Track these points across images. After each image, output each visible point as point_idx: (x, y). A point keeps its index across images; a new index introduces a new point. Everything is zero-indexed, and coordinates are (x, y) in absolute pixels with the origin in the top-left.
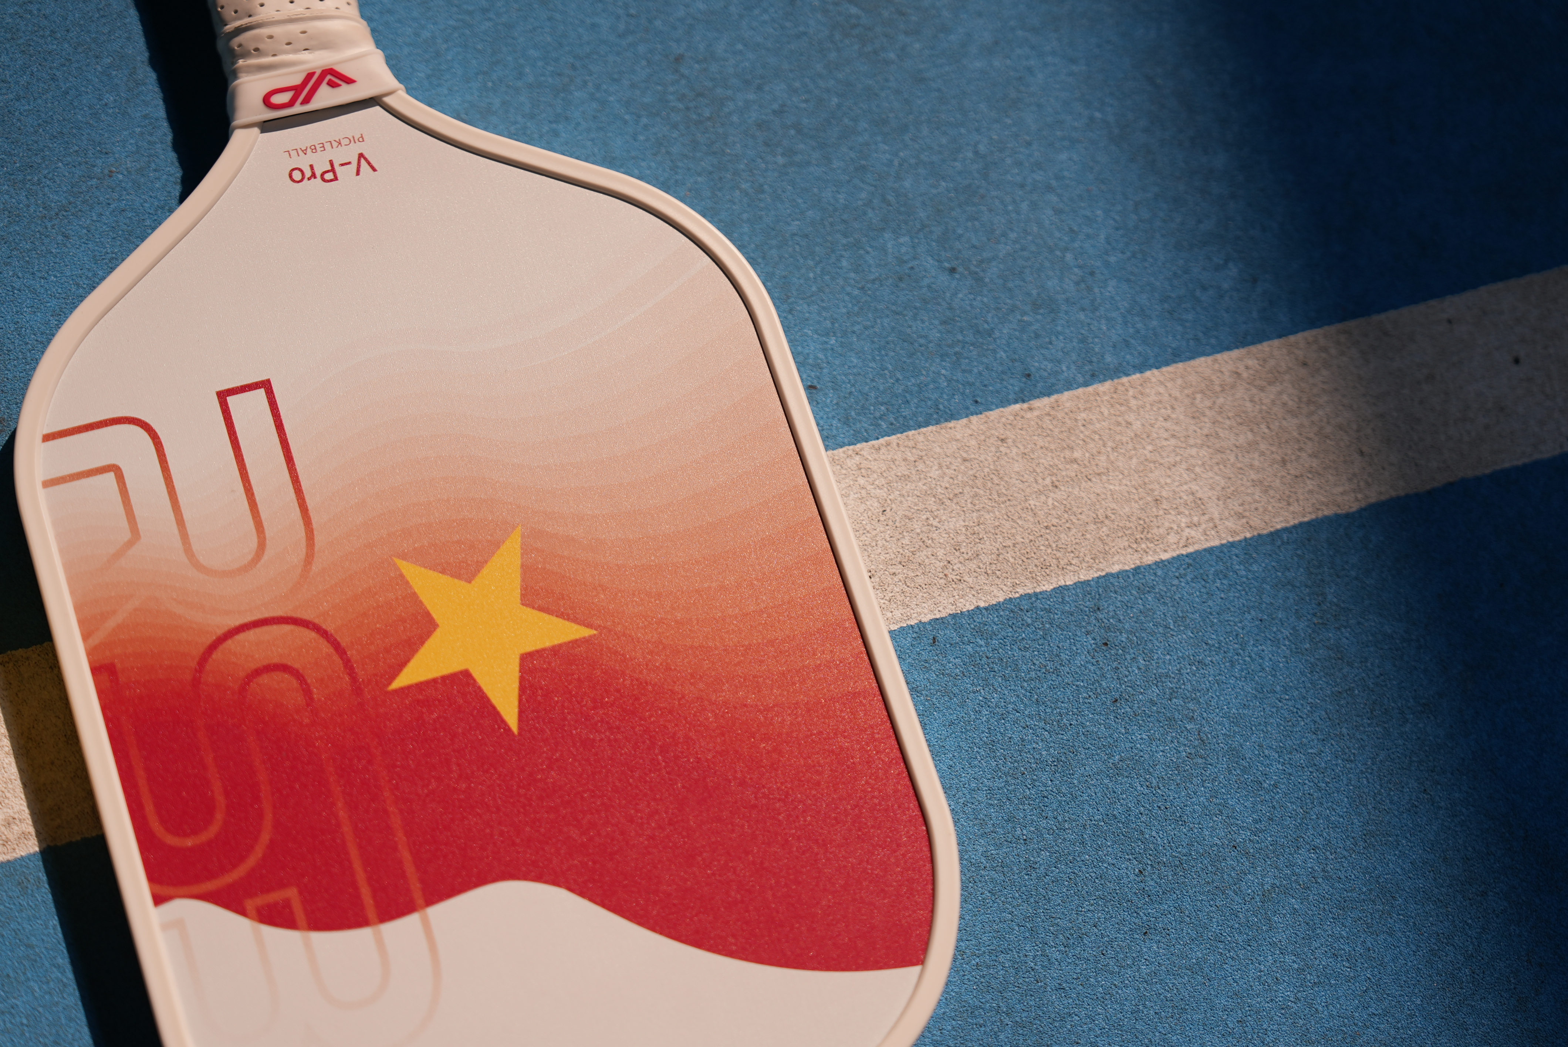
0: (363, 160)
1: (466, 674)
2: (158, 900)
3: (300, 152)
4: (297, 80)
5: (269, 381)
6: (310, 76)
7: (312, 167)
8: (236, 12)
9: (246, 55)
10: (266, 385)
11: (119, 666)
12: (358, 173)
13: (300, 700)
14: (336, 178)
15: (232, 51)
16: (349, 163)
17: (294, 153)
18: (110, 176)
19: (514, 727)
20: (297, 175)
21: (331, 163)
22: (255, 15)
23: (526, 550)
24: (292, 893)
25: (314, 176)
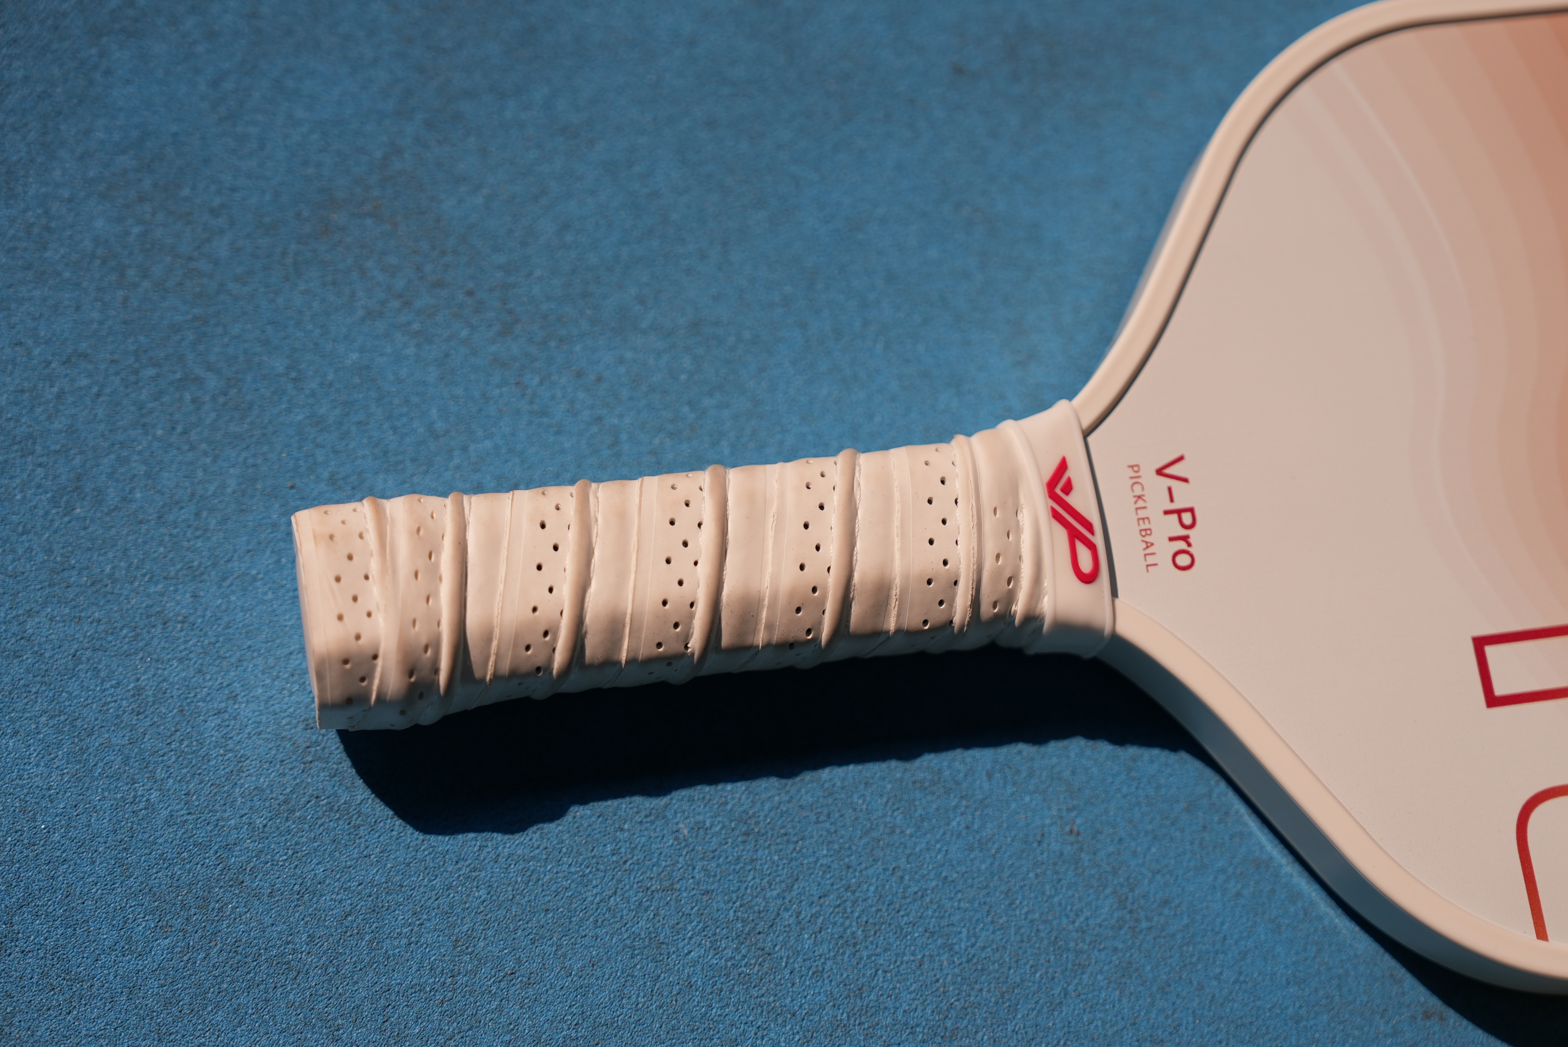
0: (1168, 471)
3: (1149, 551)
4: (1062, 534)
5: (1475, 639)
6: (1056, 515)
7: (1171, 539)
8: (941, 603)
9: (1010, 597)
10: (1480, 644)
12: (1185, 480)
14: (1191, 510)
15: (997, 618)
16: (1170, 489)
17: (1151, 560)
18: (1078, 834)
20: (1183, 560)
21: (1167, 512)
22: (958, 575)
25: (1185, 538)
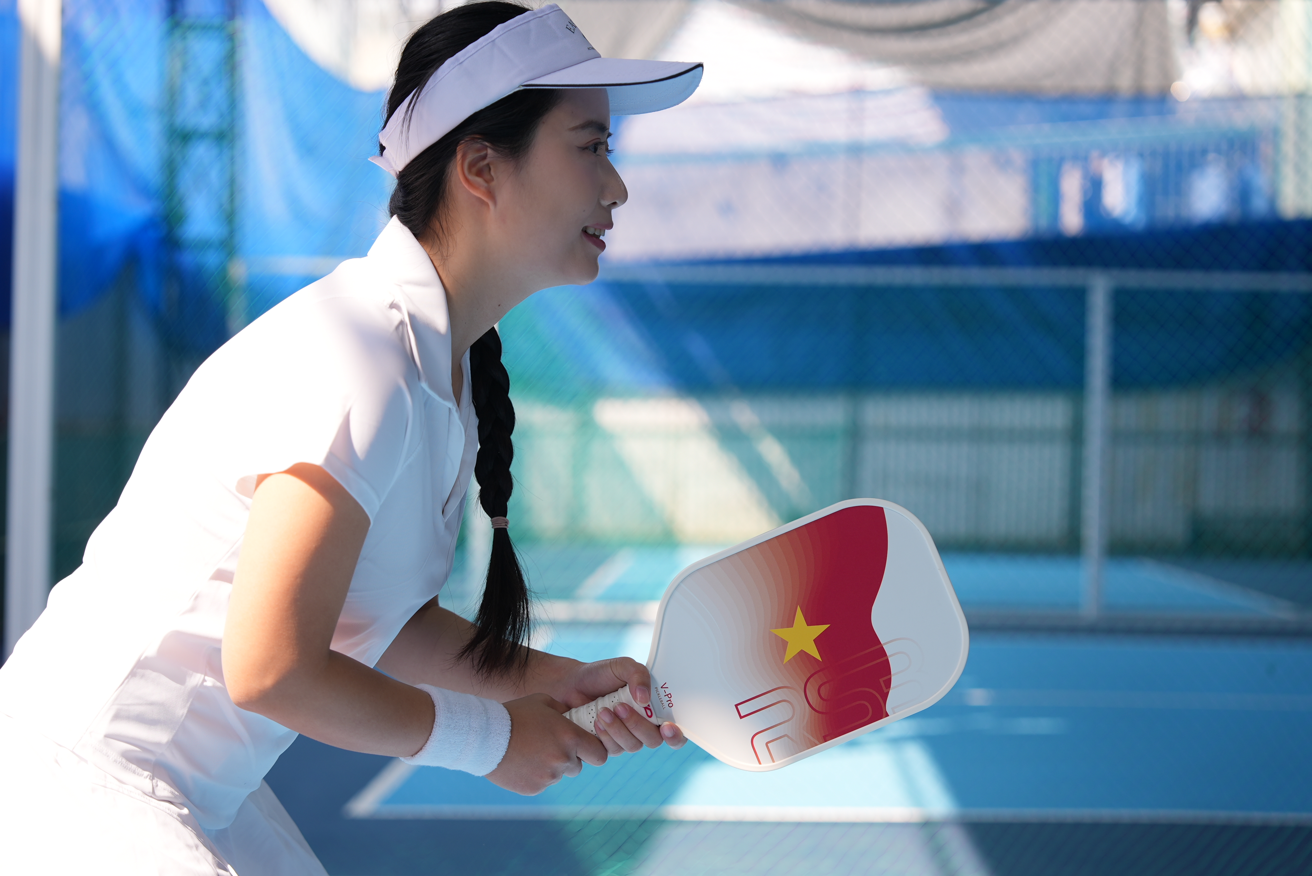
0: (663, 687)
1: (814, 640)
2: (887, 715)
5: (735, 705)
7: (667, 701)
10: (737, 706)
11: (824, 735)
12: (667, 688)
13: (827, 685)
14: (670, 694)
16: (665, 691)
17: (664, 707)
19: (829, 625)
20: (671, 705)
21: (665, 696)
23: (776, 628)
24: (881, 680)
25: (670, 700)
